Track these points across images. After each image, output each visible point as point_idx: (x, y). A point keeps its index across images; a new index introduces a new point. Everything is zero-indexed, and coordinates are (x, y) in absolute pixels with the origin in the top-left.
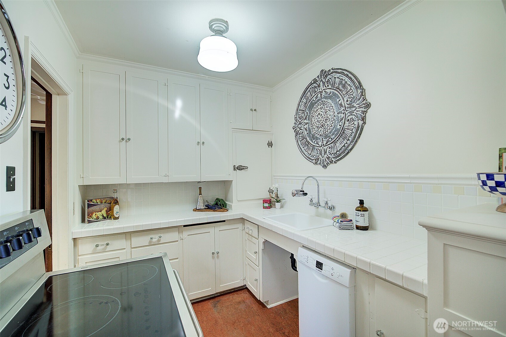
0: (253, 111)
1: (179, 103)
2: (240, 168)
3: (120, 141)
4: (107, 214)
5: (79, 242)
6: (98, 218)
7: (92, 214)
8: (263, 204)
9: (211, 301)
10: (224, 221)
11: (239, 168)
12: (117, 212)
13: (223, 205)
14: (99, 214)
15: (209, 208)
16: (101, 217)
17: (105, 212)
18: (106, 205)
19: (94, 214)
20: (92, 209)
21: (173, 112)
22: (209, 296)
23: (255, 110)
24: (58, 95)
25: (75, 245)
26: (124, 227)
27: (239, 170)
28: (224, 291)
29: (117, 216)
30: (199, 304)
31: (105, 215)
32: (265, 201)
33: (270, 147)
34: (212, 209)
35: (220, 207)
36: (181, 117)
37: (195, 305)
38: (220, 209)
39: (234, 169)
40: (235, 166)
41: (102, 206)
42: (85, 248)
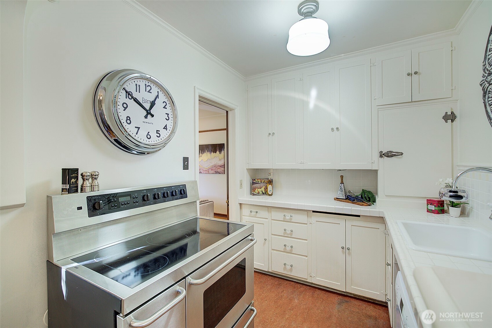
0: (413, 75)
1: (314, 93)
2: (390, 155)
3: (268, 136)
4: (265, 191)
5: (243, 206)
6: (259, 193)
7: (255, 190)
8: (427, 205)
9: (340, 297)
10: (359, 216)
11: (387, 155)
12: (270, 191)
13: (369, 198)
14: (260, 190)
15: (350, 198)
16: (261, 193)
17: (264, 189)
18: (265, 184)
19: (257, 189)
20: (255, 185)
21: (307, 103)
22: (341, 291)
23: (416, 73)
24: (231, 110)
25: (241, 208)
26: (278, 203)
27: (388, 157)
28: (360, 296)
29: (270, 193)
30: (327, 293)
31: (264, 192)
32: (430, 202)
33: (450, 121)
34: (350, 200)
35: (361, 200)
36: (316, 106)
37: (323, 291)
38: (360, 202)
39: (381, 156)
40: (381, 152)
41: (262, 185)
42: (246, 211)
